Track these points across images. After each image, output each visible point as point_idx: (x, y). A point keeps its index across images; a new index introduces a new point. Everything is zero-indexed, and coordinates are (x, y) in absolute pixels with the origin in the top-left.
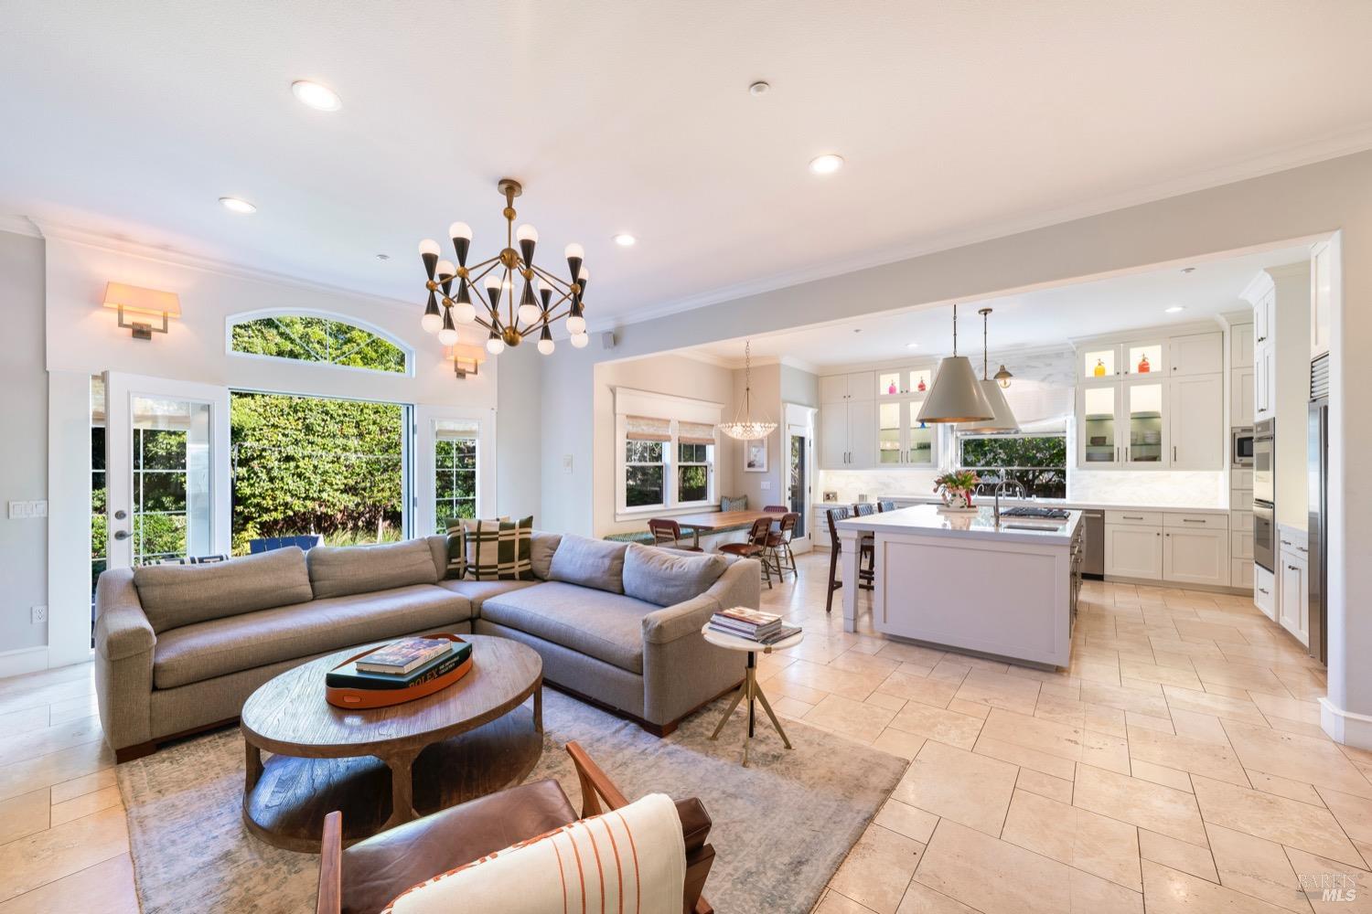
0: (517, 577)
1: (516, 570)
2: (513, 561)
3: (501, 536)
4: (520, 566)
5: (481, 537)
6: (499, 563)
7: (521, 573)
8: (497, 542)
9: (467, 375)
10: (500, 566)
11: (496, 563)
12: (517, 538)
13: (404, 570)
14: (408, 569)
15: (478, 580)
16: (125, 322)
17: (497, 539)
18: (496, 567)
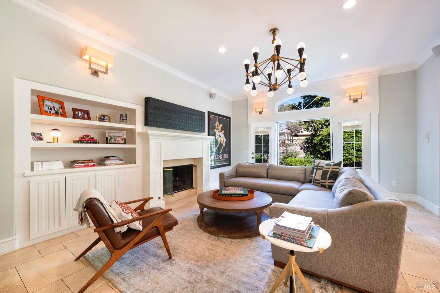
0: (327, 187)
1: (327, 184)
2: (326, 179)
3: (324, 168)
4: (328, 182)
5: (318, 168)
6: (321, 179)
7: (328, 185)
8: (321, 171)
9: (359, 100)
10: (321, 181)
11: (320, 179)
12: (330, 170)
13: (291, 175)
14: (292, 175)
15: (314, 185)
16: (257, 111)
17: (322, 169)
18: (319, 180)
